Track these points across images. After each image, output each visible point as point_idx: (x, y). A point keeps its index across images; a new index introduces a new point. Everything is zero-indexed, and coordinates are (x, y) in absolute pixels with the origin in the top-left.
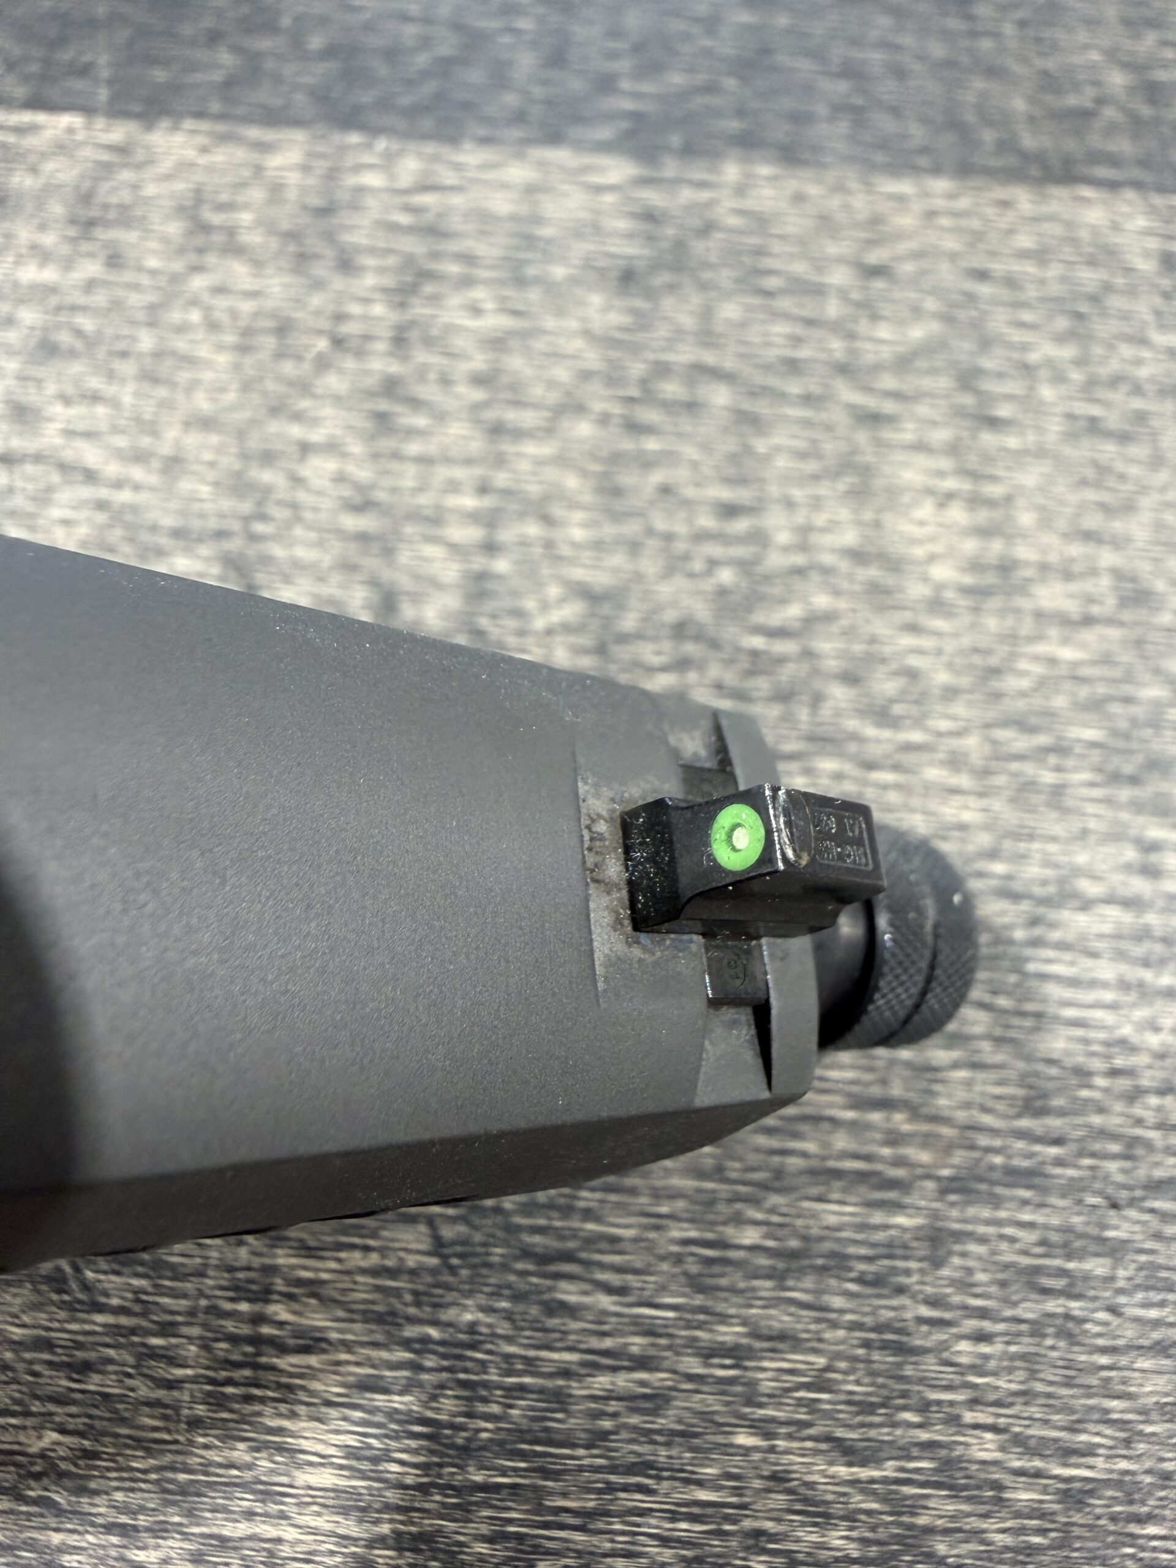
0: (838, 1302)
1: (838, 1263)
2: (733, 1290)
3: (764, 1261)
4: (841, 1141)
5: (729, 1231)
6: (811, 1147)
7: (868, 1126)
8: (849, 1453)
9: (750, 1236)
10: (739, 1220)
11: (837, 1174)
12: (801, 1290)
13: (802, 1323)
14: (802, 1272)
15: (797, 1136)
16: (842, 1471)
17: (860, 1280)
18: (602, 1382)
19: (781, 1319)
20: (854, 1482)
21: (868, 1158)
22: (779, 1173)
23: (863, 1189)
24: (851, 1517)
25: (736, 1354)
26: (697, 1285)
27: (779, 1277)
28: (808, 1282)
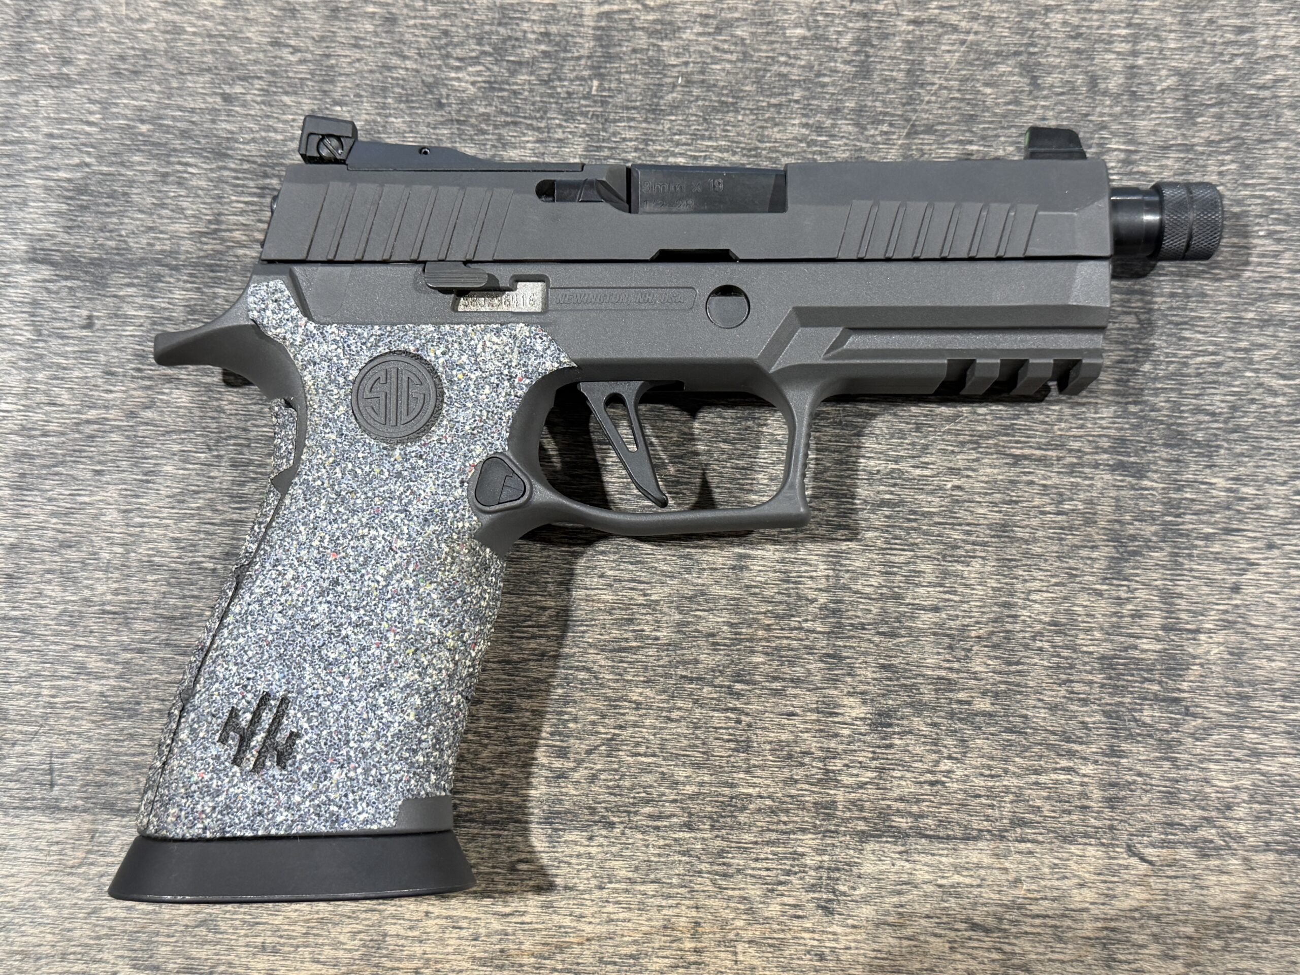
0: (1281, 334)
1: (1283, 323)
2: (1244, 332)
3: (1255, 323)
4: (1284, 284)
5: (1243, 314)
6: (1273, 286)
7: (1294, 279)
8: (1284, 377)
9: (1251, 315)
10: (1246, 310)
11: (1282, 295)
12: (1270, 331)
13: (1270, 341)
14: (1269, 326)
15: (1269, 283)
16: (1282, 382)
17: (1290, 327)
18: (1200, 359)
19: (1261, 340)
20: (1286, 385)
21: (1294, 289)
22: (1261, 295)
23: (1292, 301)
24: (1284, 394)
25: (1246, 350)
26: (1232, 330)
27: (1261, 328)
28: (1271, 329)
